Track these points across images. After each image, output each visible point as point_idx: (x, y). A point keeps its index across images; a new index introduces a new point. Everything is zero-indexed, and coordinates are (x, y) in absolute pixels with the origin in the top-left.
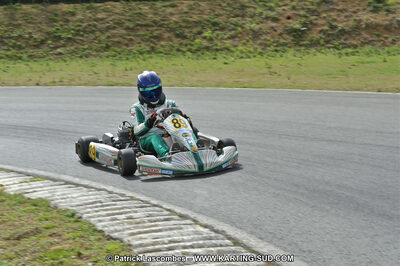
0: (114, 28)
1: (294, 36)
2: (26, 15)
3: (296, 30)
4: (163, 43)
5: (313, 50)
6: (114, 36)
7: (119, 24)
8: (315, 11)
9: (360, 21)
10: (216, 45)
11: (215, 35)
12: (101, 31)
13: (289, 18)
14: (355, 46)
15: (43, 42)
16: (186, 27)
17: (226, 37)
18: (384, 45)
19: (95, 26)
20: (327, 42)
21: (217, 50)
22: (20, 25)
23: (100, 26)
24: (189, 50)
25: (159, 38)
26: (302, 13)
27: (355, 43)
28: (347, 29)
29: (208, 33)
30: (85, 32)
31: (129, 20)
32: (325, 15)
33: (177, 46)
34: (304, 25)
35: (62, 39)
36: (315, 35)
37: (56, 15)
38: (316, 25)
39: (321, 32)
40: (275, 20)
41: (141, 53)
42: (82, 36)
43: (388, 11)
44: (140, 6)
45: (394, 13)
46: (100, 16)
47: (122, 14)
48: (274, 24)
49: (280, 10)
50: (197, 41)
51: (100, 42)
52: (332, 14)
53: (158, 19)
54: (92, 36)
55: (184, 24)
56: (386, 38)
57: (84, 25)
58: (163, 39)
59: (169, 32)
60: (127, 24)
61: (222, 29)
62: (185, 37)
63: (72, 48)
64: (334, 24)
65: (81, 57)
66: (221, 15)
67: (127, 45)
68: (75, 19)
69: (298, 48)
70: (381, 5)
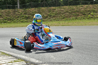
0: (66, 13)
2: (43, 10)
4: (79, 16)
6: (66, 15)
7: (67, 12)
10: (94, 17)
11: (94, 14)
12: (62, 14)
15: (47, 17)
17: (97, 14)
19: (61, 12)
21: (95, 18)
22: (41, 13)
23: (62, 12)
24: (87, 18)
25: (78, 15)
29: (92, 14)
30: (58, 14)
31: (70, 11)
33: (83, 17)
35: (52, 16)
37: (50, 10)
41: (73, 19)
42: (57, 15)
46: (62, 10)
47: (68, 9)
50: (89, 16)
51: (62, 17)
53: (78, 10)
54: (60, 15)
55: (85, 11)
57: (58, 12)
58: (79, 15)
59: (81, 13)
60: (69, 12)
62: (85, 15)
63: (54, 18)
65: (57, 21)
66: (96, 9)
67: (69, 17)
68: (55, 11)
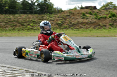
1: (59, 25)
3: (59, 24)
5: (65, 30)
8: (65, 18)
9: (79, 21)
13: (57, 20)
14: (78, 29)
16: (24, 22)
18: (87, 28)
20: (69, 27)
26: (61, 18)
27: (78, 27)
28: (75, 23)
32: (68, 19)
34: (62, 22)
36: (65, 25)
38: (65, 22)
39: (67, 24)
40: (53, 21)
43: (87, 18)
44: (10, 16)
45: (89, 19)
48: (52, 22)
49: (54, 18)
52: (70, 19)
56: (87, 26)
61: (36, 23)
64: (71, 22)
69: (60, 29)
70: (84, 17)
